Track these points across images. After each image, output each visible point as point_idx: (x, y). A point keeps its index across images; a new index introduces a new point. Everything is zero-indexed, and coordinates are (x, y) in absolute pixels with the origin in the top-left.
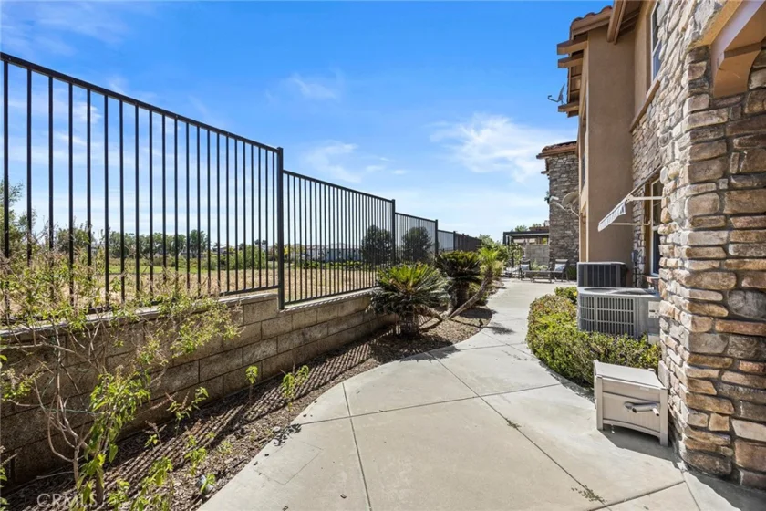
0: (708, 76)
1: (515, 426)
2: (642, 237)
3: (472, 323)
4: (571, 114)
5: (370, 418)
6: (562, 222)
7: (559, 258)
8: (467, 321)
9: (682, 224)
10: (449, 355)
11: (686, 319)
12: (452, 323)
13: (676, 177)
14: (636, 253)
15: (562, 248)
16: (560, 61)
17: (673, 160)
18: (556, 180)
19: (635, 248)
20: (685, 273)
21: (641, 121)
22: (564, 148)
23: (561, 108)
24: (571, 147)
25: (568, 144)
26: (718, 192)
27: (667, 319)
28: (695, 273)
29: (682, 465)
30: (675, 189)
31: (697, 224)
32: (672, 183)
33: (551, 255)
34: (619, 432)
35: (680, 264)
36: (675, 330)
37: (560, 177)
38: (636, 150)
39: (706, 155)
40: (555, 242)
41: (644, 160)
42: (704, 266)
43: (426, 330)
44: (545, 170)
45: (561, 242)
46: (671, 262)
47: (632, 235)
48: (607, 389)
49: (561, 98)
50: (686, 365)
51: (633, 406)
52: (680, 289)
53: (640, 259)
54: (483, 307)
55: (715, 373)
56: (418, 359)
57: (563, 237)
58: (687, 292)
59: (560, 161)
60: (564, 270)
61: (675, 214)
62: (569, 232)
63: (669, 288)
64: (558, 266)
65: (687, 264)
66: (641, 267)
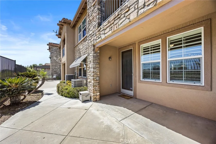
0: (94, 49)
1: (70, 108)
2: (77, 69)
3: (38, 95)
4: (59, 37)
5: (30, 125)
6: (55, 64)
7: (54, 74)
8: (36, 94)
9: (91, 68)
10: (39, 104)
11: (93, 81)
12: (31, 96)
13: (90, 61)
14: (76, 72)
15: (55, 71)
16: (58, 24)
17: (90, 59)
18: (53, 53)
19: (75, 71)
20: (92, 75)
21: (77, 47)
22: (55, 45)
23: (57, 35)
24: (57, 45)
25: (56, 44)
26: (95, 64)
27: (89, 82)
28: (93, 75)
29: (92, 102)
30: (90, 63)
31: (94, 68)
32: (89, 62)
33: (52, 73)
34: (85, 101)
35: (91, 74)
36: (90, 84)
37: (54, 52)
38: (76, 52)
39: (94, 59)
40: (53, 70)
41: (77, 54)
42: (94, 74)
43: (22, 100)
44: (48, 49)
45: (55, 70)
46: (90, 74)
47: (74, 69)
48: (83, 95)
49: (56, 32)
50: (92, 88)
51: (86, 96)
52: (91, 77)
53: (76, 74)
54: (37, 90)
55: (95, 88)
56: (29, 108)
57: (55, 69)
58: (93, 78)
59: (54, 48)
60: (56, 77)
61: (91, 66)
62: (57, 67)
63: (89, 77)
64: (54, 76)
65: (93, 74)
66: (77, 75)
